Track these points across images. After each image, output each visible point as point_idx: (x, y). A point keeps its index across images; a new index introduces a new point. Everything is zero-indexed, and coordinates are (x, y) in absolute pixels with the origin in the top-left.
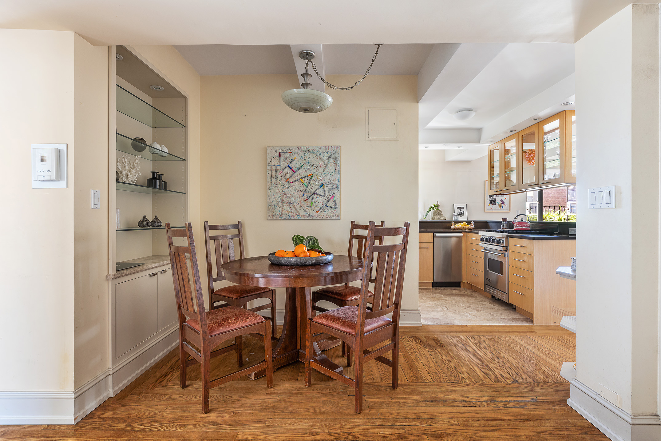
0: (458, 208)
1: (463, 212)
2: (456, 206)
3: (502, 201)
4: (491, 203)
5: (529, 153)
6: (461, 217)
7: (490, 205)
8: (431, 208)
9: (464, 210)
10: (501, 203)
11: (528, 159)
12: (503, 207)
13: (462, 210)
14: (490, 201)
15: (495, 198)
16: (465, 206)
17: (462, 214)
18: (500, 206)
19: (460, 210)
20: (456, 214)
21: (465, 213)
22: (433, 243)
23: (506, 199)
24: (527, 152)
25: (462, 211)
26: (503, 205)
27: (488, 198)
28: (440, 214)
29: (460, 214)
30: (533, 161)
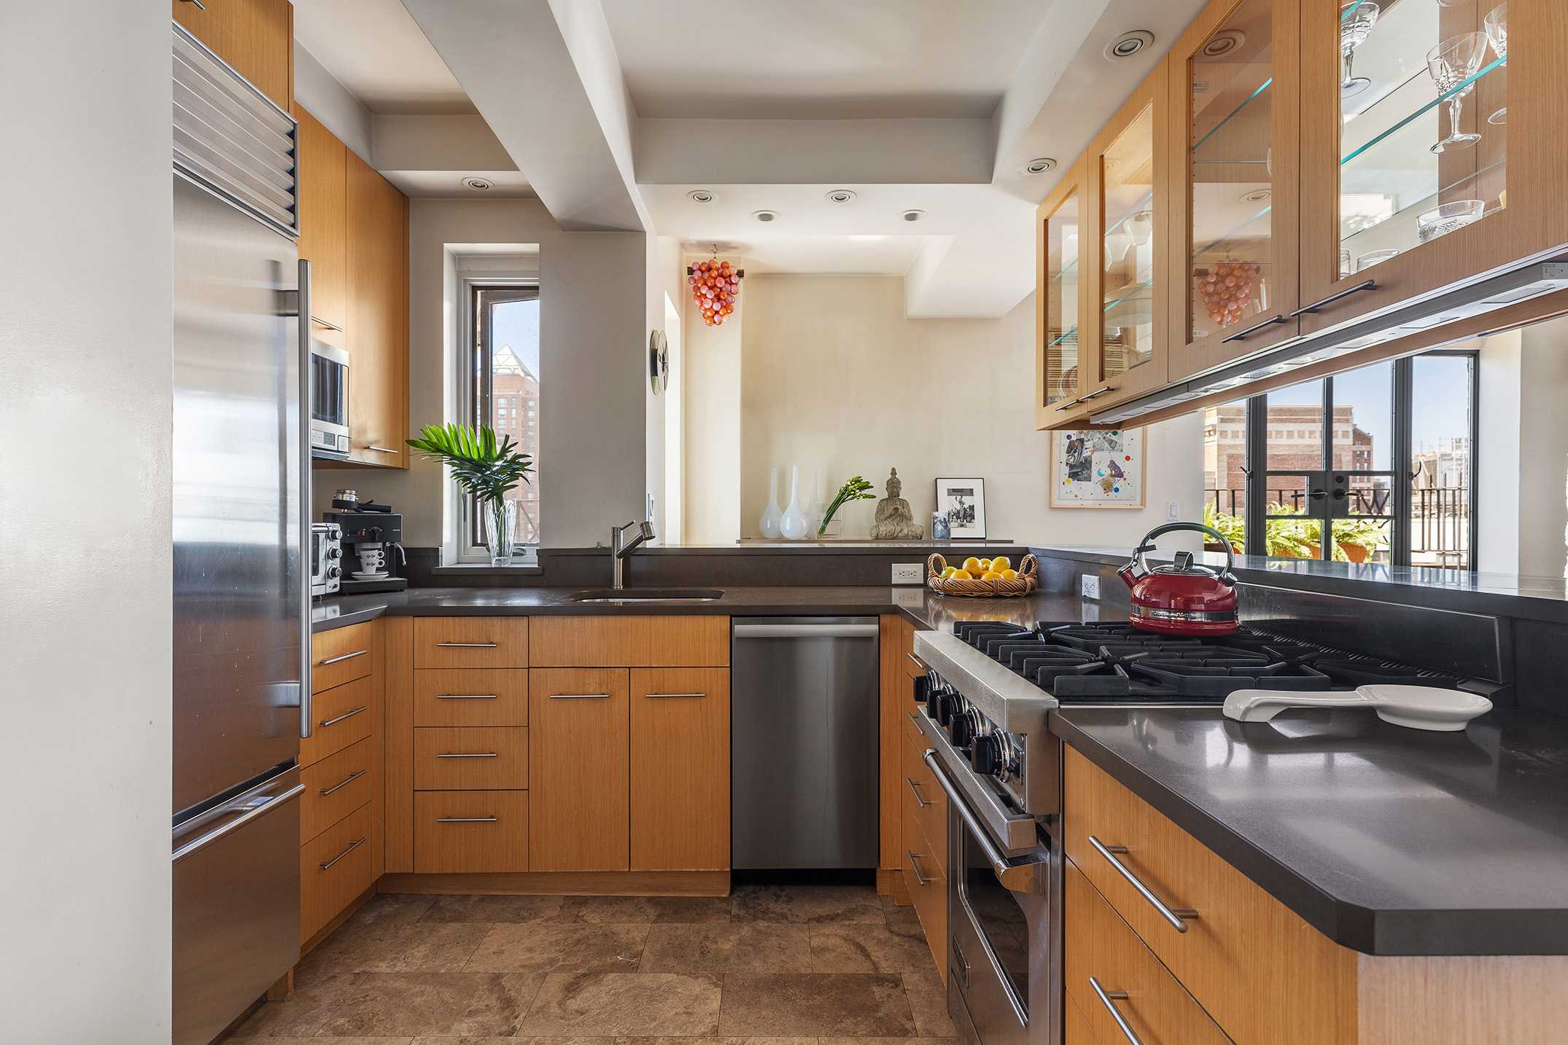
0: (953, 492)
1: (972, 508)
2: (943, 487)
3: (1113, 465)
4: (1074, 475)
5: (1217, 274)
6: (962, 526)
7: (1069, 482)
8: (843, 494)
9: (976, 501)
10: (1112, 475)
11: (1215, 298)
12: (1117, 490)
13: (968, 501)
14: (1072, 467)
15: (1090, 457)
16: (977, 486)
17: (966, 515)
18: (1108, 487)
19: (961, 502)
20: (941, 514)
21: (979, 513)
22: (731, 667)
23: (1128, 458)
24: (1210, 271)
25: (966, 506)
26: (1119, 483)
27: (1064, 457)
28: (902, 515)
29: (957, 515)
30: (1233, 306)
